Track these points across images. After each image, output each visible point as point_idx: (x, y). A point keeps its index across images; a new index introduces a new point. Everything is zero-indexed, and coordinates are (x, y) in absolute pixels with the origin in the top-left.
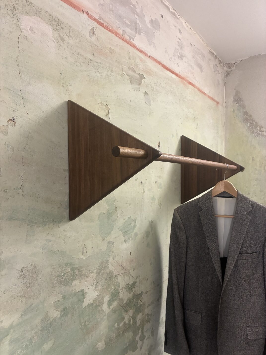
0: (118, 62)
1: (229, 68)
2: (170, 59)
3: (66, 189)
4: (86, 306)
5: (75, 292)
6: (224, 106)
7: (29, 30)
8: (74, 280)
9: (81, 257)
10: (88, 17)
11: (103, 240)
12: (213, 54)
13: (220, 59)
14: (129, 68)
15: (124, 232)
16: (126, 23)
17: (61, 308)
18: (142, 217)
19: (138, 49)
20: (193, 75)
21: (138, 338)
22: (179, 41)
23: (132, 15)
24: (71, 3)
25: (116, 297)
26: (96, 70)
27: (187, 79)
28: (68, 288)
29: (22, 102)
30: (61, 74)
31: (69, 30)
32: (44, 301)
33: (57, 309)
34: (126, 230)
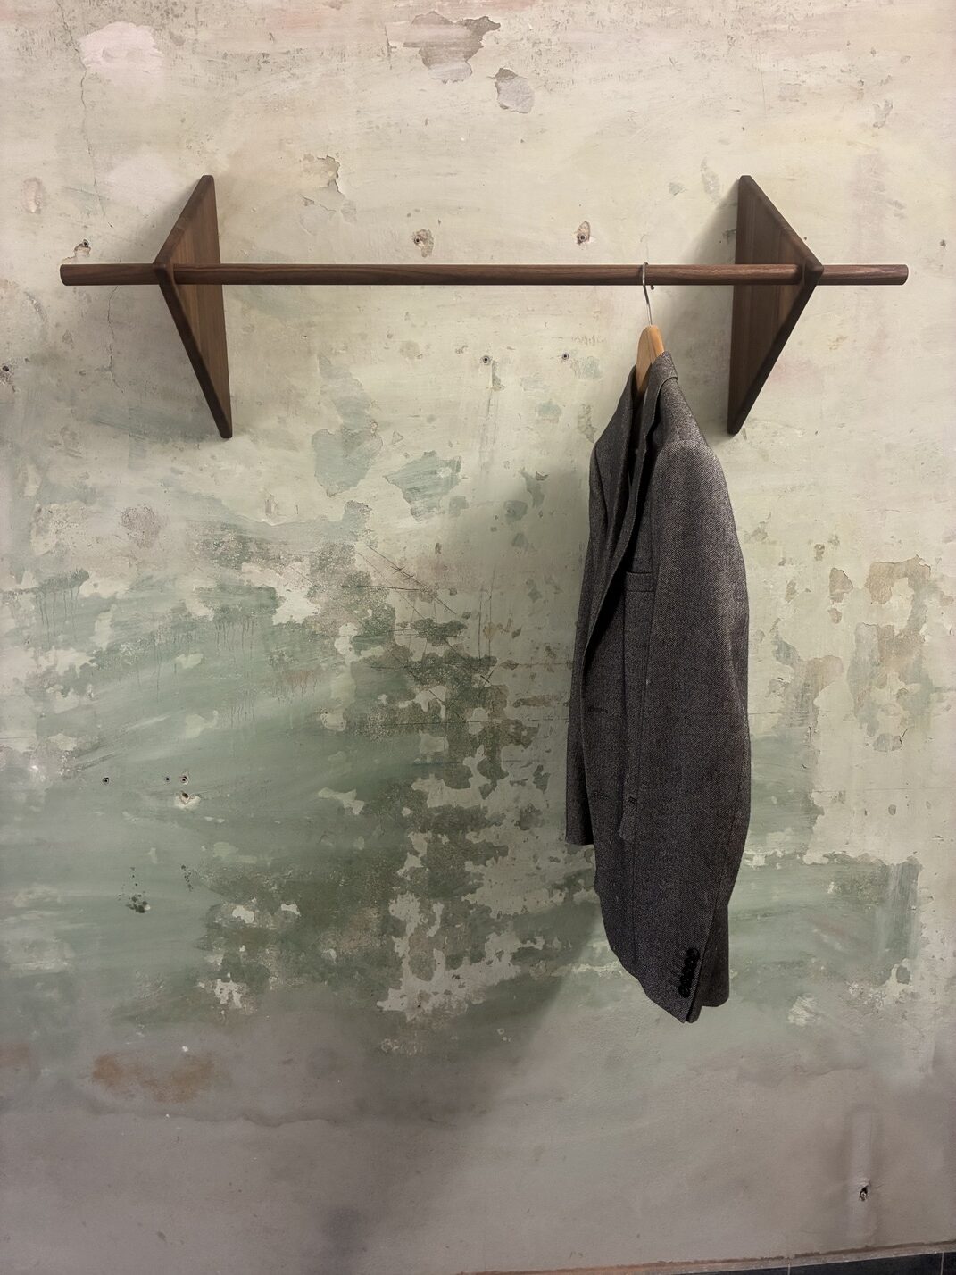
0: (369, 22)
4: (280, 624)
5: (249, 586)
8: (247, 561)
9: (263, 520)
11: (332, 495)
14: (415, 22)
15: (410, 490)
17: (217, 605)
18: (488, 459)
21: (470, 763)
25: (379, 637)
26: (286, 75)
28: (230, 573)
29: (99, 206)
30: (182, 121)
31: (196, 10)
32: (175, 579)
33: (206, 603)
34: (418, 484)
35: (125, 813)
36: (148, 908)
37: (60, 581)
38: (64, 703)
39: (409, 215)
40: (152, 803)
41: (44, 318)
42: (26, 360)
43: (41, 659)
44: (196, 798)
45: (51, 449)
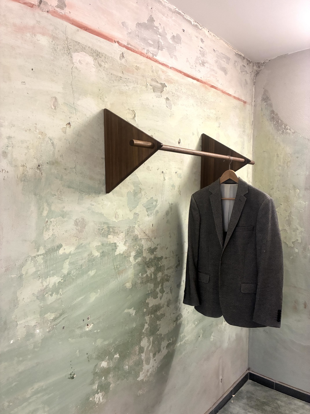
0: (143, 76)
1: (259, 67)
2: (192, 67)
3: (104, 172)
4: (117, 255)
5: (110, 243)
6: (253, 105)
7: (78, 63)
8: (110, 234)
9: (114, 220)
10: (119, 45)
11: (131, 211)
12: (241, 55)
13: (248, 59)
14: (152, 80)
15: (147, 208)
16: (149, 43)
17: (101, 251)
18: (162, 199)
19: (160, 63)
20: (216, 79)
21: (158, 290)
22: (201, 49)
23: (155, 35)
24: (106, 37)
25: (140, 255)
26: (125, 85)
27: (209, 83)
28: (105, 239)
29: (74, 111)
30: (99, 90)
31: (105, 57)
32: (89, 243)
33: (98, 251)
34: (149, 207)
35: (69, 339)
36: (75, 376)
37: (53, 249)
38: (51, 299)
39: (149, 130)
40: (78, 332)
41: (54, 148)
42: (47, 163)
43: (44, 282)
44: (92, 324)
45: (53, 197)
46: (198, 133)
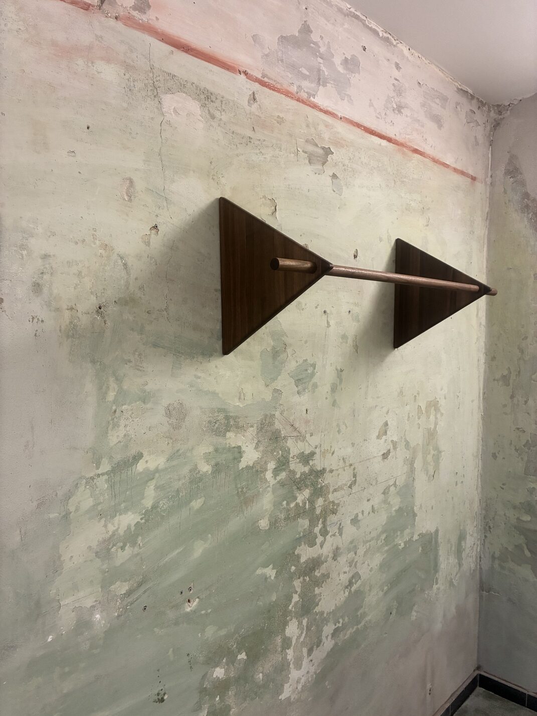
0: (291, 135)
1: (500, 113)
2: (379, 116)
3: (218, 314)
4: (243, 468)
5: (229, 446)
6: (489, 183)
7: (172, 113)
8: (229, 431)
9: (237, 404)
10: (247, 78)
11: (267, 386)
12: (467, 92)
13: (480, 99)
14: (306, 141)
15: (298, 380)
16: (302, 73)
17: (213, 463)
18: (325, 362)
19: (321, 110)
20: (423, 137)
21: (317, 530)
22: (395, 82)
23: (313, 59)
24: (224, 63)
25: (284, 467)
26: (258, 152)
27: (410, 144)
28: (220, 440)
29: (165, 204)
30: (211, 163)
31: (222, 101)
32: (192, 449)
33: (207, 462)
34: (300, 377)
35: (156, 629)
36: (166, 697)
37: (125, 463)
38: (122, 556)
39: (301, 235)
40: (171, 615)
41: (128, 273)
42: (115, 301)
43: (110, 525)
44: (197, 600)
45: (126, 365)
46: (389, 237)
